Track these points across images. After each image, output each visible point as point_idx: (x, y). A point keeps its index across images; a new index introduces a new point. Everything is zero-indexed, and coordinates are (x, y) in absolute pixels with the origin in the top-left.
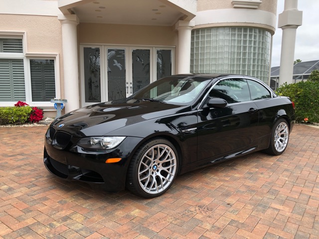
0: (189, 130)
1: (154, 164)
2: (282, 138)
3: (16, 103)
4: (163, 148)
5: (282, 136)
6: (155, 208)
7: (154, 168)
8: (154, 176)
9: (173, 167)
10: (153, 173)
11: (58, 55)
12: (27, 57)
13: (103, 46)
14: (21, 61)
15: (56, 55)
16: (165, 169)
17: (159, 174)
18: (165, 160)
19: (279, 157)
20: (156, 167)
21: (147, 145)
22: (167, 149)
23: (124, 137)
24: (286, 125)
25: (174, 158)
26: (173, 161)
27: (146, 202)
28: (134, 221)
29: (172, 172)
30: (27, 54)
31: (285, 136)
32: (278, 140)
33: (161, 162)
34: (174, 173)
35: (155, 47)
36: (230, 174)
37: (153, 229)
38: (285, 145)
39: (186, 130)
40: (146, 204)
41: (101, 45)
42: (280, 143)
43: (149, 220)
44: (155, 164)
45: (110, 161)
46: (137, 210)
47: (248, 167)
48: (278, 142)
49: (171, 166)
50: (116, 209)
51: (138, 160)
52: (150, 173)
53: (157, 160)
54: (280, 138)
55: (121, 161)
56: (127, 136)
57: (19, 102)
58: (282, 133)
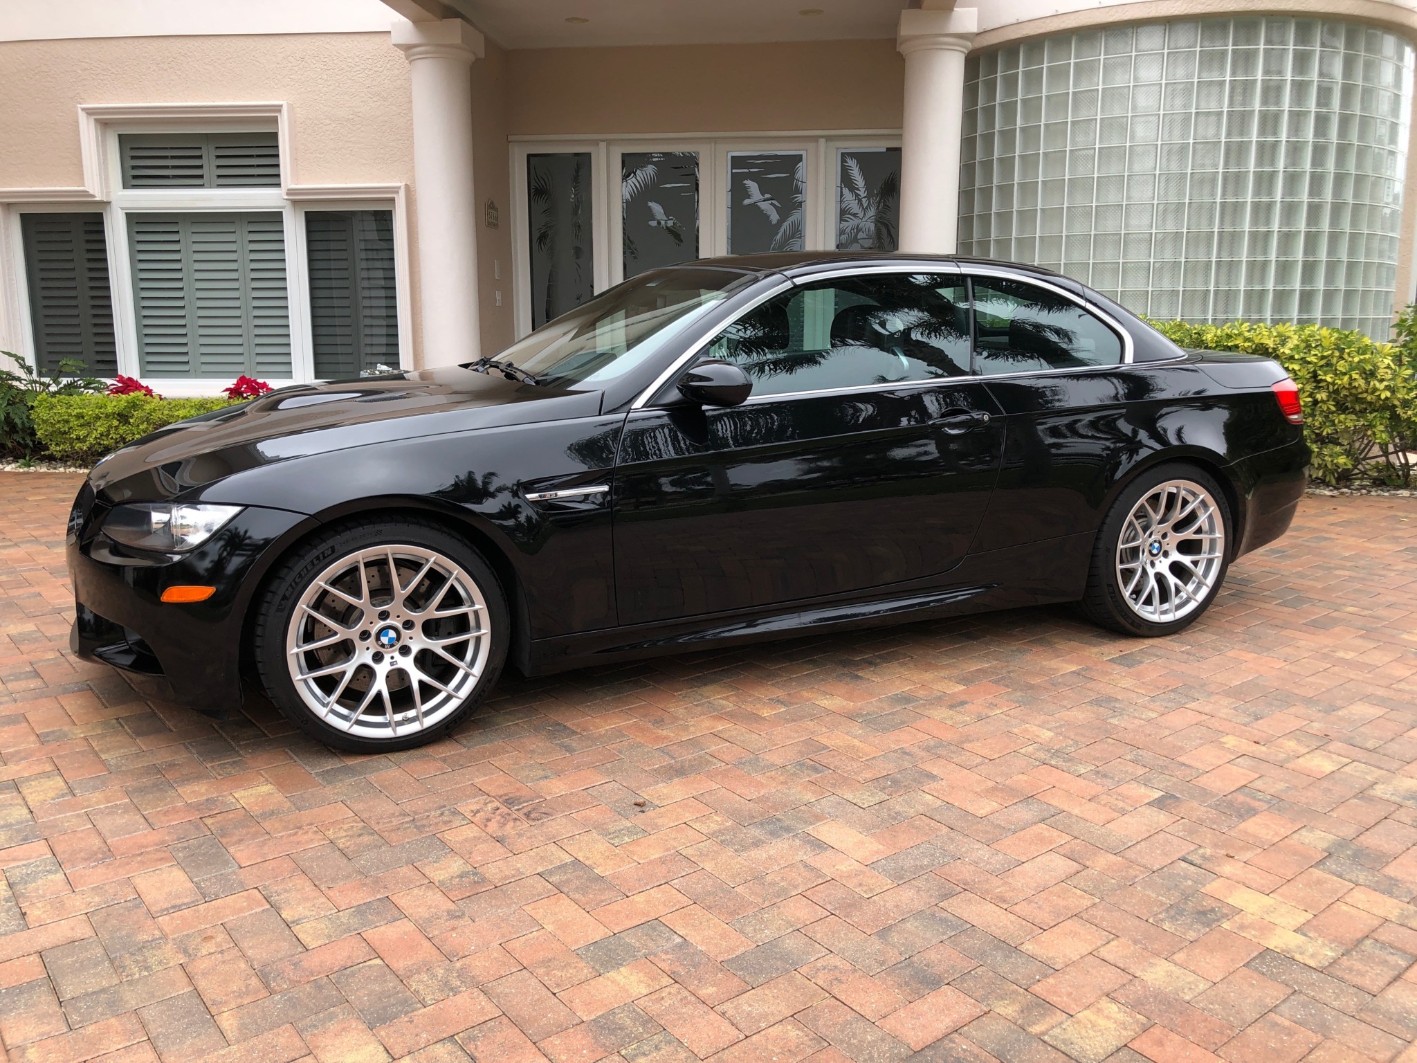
0: (561, 493)
1: (382, 624)
2: (1186, 560)
3: (231, 383)
4: (424, 562)
5: (1187, 547)
7: (384, 640)
8: (382, 670)
9: (478, 639)
10: (378, 657)
11: (402, 192)
12: (295, 203)
13: (603, 145)
14: (274, 219)
15: (396, 190)
16: (437, 646)
17: (407, 663)
18: (432, 611)
19: (1148, 642)
20: (392, 634)
21: (330, 543)
22: (435, 562)
23: (237, 509)
24: (1203, 495)
25: (478, 606)
26: (476, 614)
28: (209, 821)
29: (472, 663)
30: (290, 192)
31: (1206, 546)
32: (1163, 566)
33: (419, 617)
34: (478, 670)
35: (829, 139)
36: (805, 694)
37: (238, 855)
38: (1202, 595)
39: (549, 495)
40: (322, 774)
41: (596, 143)
42: (1172, 580)
43: (267, 825)
44: (389, 622)
45: (177, 594)
46: (267, 789)
47: (928, 676)
48: (1160, 578)
49: (470, 635)
50: (199, 777)
51: (284, 598)
52: (363, 656)
53: (398, 611)
54: (1176, 556)
55: (214, 595)
56: (247, 506)
57: (243, 380)
58: (1189, 534)
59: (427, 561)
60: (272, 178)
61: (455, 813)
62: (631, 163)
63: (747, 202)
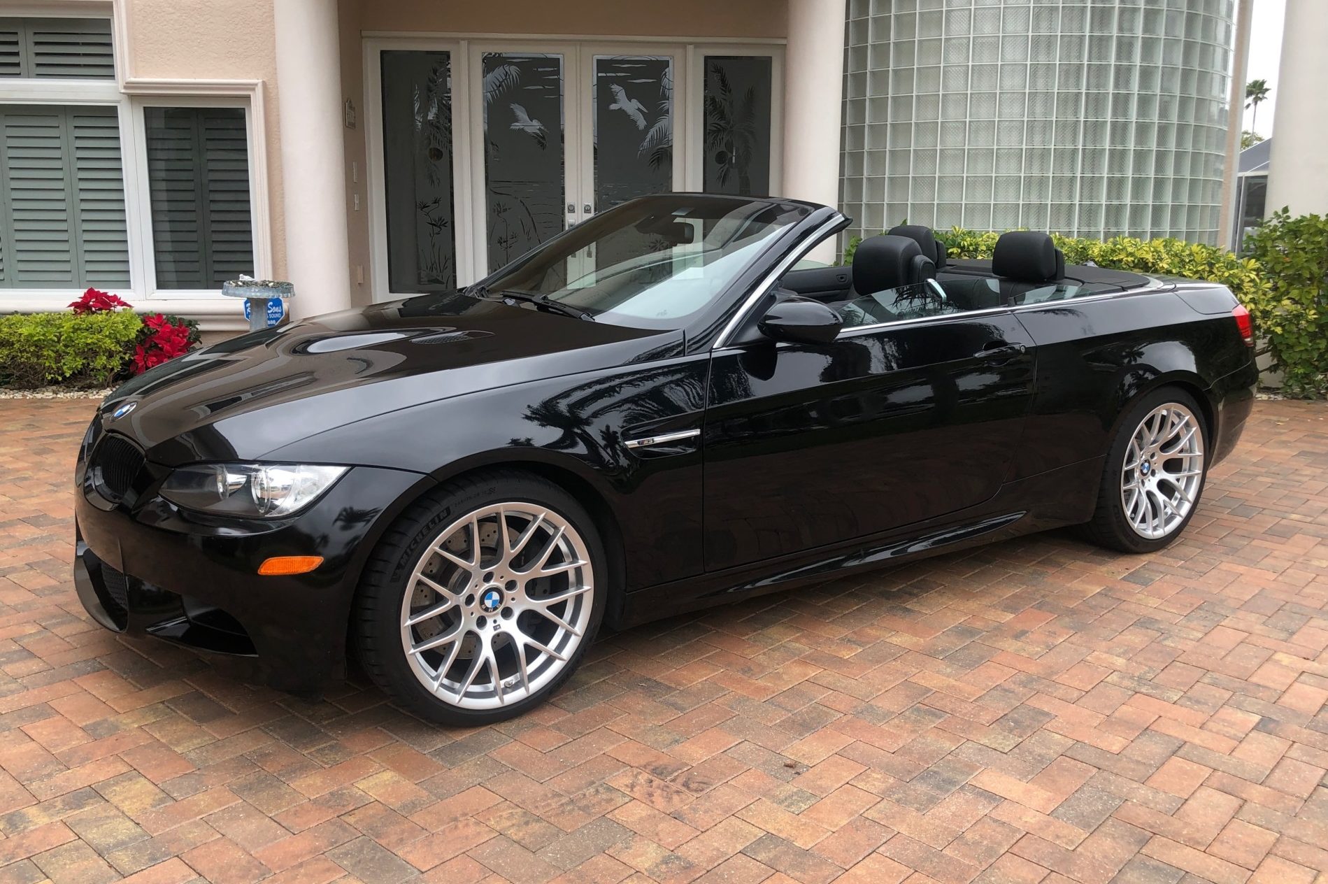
0: (658, 439)
1: (486, 586)
2: (1171, 477)
4: (530, 518)
5: (1173, 466)
6: (466, 769)
7: (488, 603)
8: (486, 635)
9: (579, 598)
10: (481, 622)
11: (259, 90)
12: (132, 97)
13: (464, 44)
15: (252, 87)
16: (540, 606)
17: (510, 626)
18: (539, 570)
19: (1145, 559)
20: (496, 596)
21: (445, 503)
22: (544, 520)
23: (341, 470)
24: (1188, 416)
25: (581, 562)
26: (578, 571)
27: (441, 741)
28: (351, 820)
29: (573, 621)
30: (128, 85)
31: (1186, 465)
32: (1152, 484)
33: (522, 577)
34: (580, 628)
35: (697, 45)
36: (873, 632)
37: (410, 858)
38: (1186, 507)
39: (647, 441)
40: (439, 753)
41: (456, 41)
42: (1161, 497)
43: (417, 818)
44: (492, 583)
45: (275, 566)
46: (388, 776)
47: (973, 605)
48: (1150, 495)
49: (571, 594)
50: (304, 768)
51: (399, 566)
52: (467, 623)
53: (502, 569)
54: (1163, 475)
55: (321, 566)
56: (353, 466)
57: (91, 293)
58: (1172, 453)
59: (535, 517)
60: (106, 69)
61: (610, 789)
62: (491, 63)
63: (613, 107)
